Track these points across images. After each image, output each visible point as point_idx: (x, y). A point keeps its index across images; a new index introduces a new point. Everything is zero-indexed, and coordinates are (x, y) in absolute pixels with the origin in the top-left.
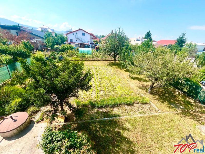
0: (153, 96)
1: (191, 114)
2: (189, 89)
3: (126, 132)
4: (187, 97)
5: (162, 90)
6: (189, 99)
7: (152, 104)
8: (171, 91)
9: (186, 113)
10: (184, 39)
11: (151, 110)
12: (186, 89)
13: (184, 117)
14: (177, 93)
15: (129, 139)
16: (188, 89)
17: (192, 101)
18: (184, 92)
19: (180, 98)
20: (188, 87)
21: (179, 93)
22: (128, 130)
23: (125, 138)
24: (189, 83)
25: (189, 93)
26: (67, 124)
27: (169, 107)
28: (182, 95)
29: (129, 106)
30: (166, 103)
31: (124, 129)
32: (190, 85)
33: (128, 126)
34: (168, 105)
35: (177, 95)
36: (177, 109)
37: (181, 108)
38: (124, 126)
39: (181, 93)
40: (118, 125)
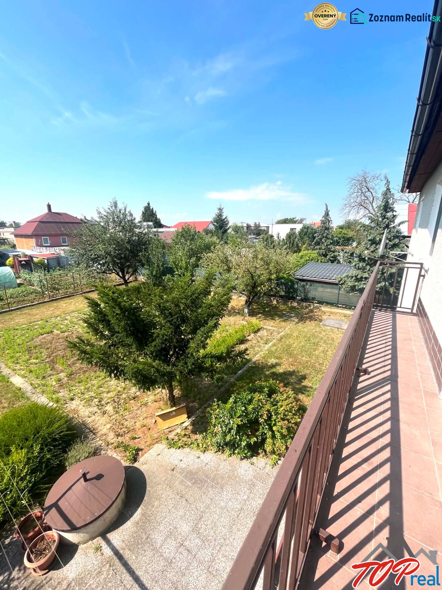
0: (256, 318)
1: (306, 317)
2: (286, 289)
3: (278, 368)
4: (289, 302)
5: (256, 306)
6: (291, 303)
7: (265, 327)
8: (267, 303)
9: (302, 319)
10: (224, 217)
11: (271, 334)
12: (282, 291)
13: (305, 322)
14: (275, 302)
15: (289, 371)
16: (284, 290)
17: (295, 304)
18: (281, 297)
19: (282, 307)
20: (284, 287)
21: (277, 301)
22: (277, 364)
23: (285, 373)
24: (283, 281)
25: (287, 295)
26: (196, 418)
27: (284, 321)
28: (281, 302)
29: (244, 343)
30: (277, 318)
31: (274, 366)
32: (285, 284)
33: (272, 361)
34: (282, 319)
35: (276, 305)
36: (292, 319)
37: (294, 317)
38: (270, 364)
39: (280, 299)
40: (263, 368)
